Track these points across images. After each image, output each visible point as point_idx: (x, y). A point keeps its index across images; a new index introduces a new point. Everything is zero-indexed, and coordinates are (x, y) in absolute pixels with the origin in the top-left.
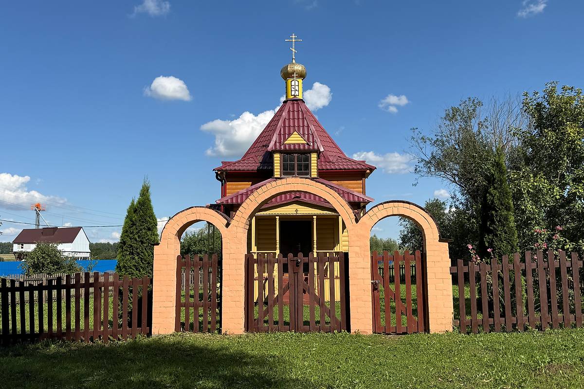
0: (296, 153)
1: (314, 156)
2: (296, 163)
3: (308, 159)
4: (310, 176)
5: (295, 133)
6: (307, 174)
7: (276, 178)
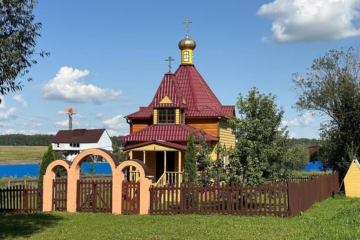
0: (167, 109)
1: (177, 111)
2: (167, 115)
3: (174, 113)
4: (175, 123)
5: (166, 96)
6: (173, 122)
7: (155, 125)
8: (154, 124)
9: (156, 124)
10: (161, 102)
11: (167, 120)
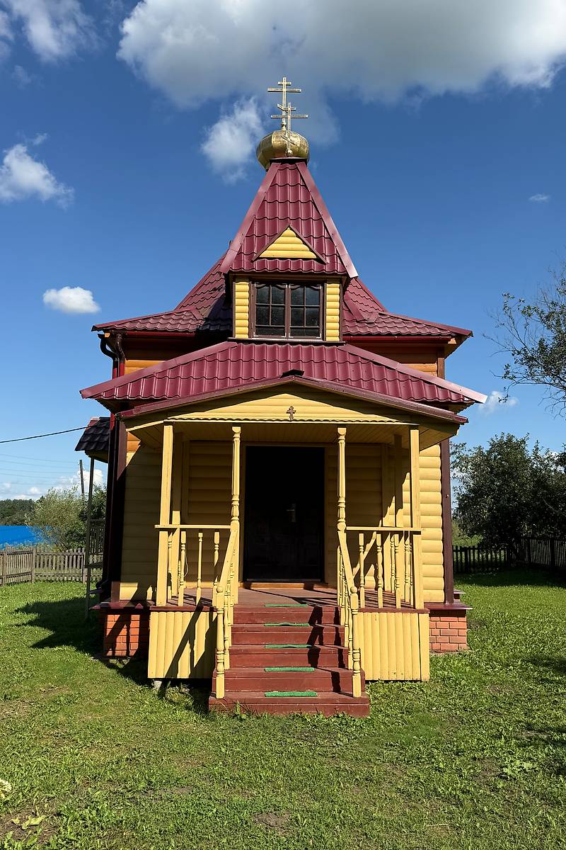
0: (289, 282)
2: (289, 306)
3: (318, 299)
4: (324, 338)
5: (288, 232)
6: (316, 333)
7: (239, 341)
8: (237, 336)
9: (246, 337)
10: (266, 254)
11: (288, 324)
